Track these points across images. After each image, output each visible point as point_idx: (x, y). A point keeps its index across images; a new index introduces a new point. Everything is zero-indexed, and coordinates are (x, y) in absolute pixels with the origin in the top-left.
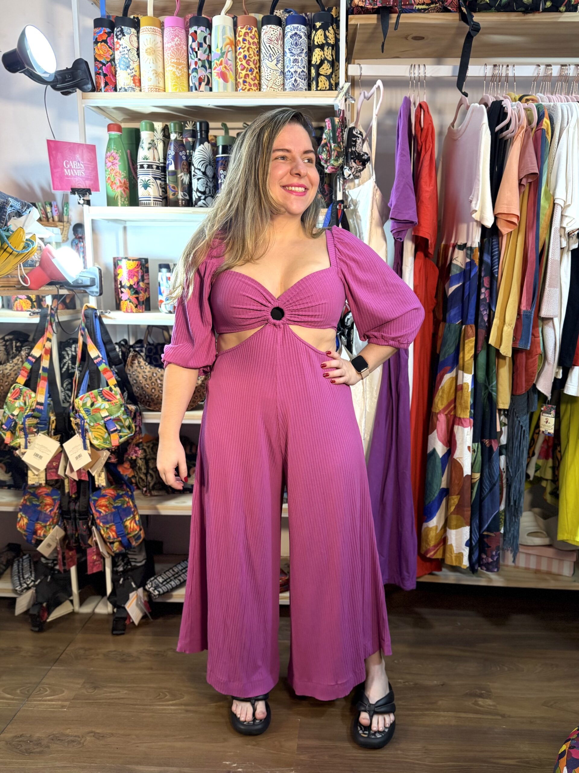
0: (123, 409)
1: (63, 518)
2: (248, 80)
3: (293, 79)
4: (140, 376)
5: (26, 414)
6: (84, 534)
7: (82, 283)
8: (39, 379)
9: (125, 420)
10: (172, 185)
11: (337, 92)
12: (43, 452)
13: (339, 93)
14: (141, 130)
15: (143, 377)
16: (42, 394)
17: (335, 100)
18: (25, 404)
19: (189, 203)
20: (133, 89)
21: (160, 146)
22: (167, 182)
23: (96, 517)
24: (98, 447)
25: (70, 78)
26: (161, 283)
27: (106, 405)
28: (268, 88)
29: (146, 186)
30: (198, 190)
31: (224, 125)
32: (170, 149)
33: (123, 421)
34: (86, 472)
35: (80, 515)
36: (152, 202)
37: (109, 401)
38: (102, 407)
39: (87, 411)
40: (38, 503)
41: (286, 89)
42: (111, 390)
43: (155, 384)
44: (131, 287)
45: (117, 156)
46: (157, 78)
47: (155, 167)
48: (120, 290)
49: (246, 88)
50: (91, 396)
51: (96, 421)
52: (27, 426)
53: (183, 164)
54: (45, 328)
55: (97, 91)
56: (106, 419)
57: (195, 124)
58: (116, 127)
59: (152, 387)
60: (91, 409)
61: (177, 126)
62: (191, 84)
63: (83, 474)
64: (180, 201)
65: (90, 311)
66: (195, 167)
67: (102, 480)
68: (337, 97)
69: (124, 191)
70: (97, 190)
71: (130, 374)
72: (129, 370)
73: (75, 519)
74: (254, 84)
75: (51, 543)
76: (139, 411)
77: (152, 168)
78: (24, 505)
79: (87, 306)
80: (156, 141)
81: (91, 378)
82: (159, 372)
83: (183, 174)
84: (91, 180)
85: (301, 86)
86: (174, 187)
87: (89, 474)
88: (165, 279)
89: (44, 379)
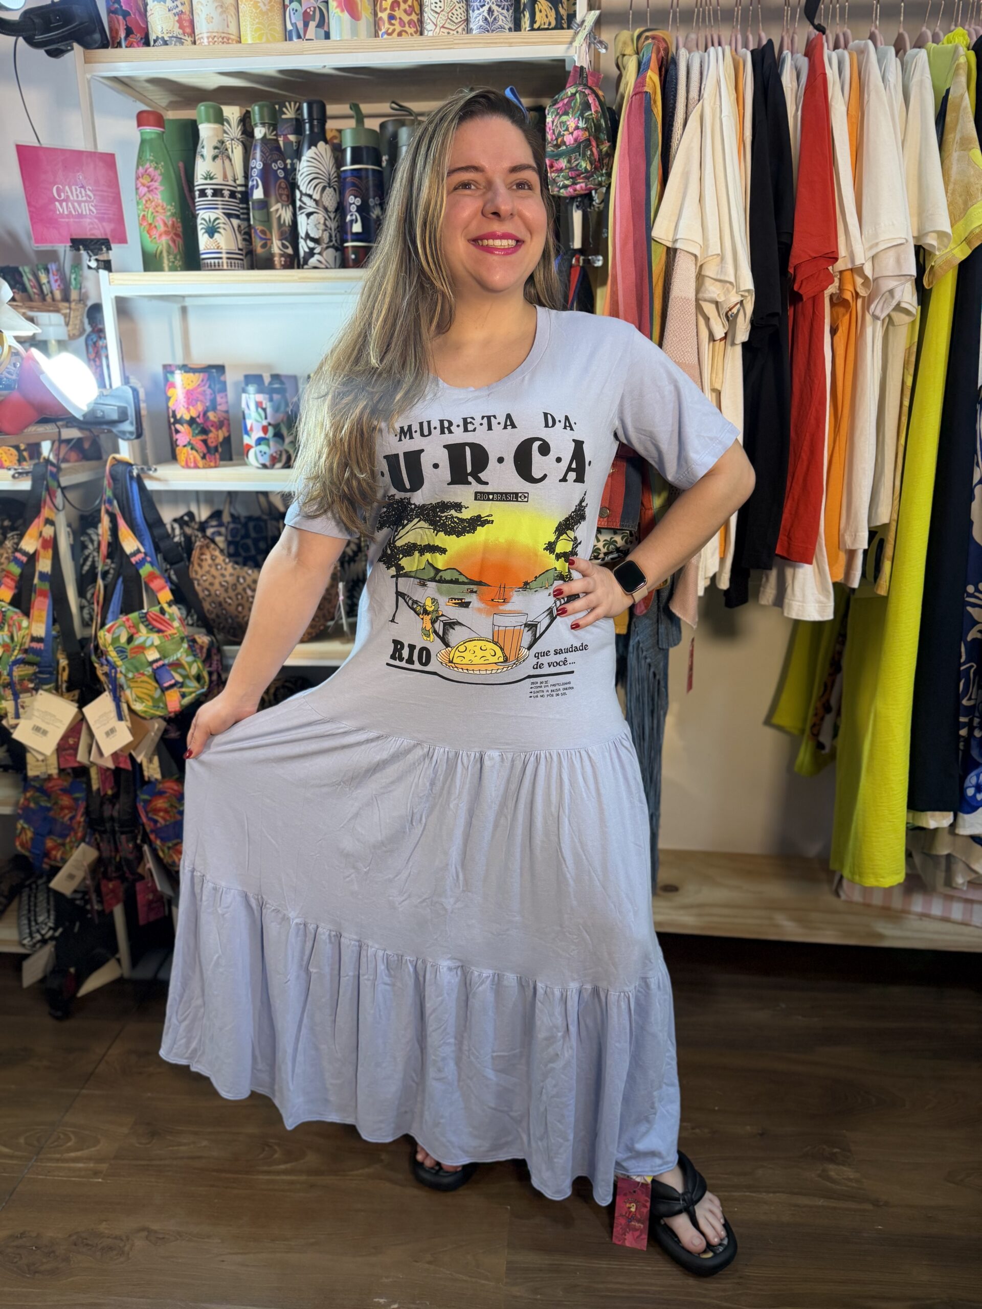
0: (185, 645)
1: (94, 831)
2: (397, 13)
3: (486, 8)
4: (217, 582)
5: (13, 658)
6: (131, 857)
7: (103, 417)
8: (33, 595)
9: (190, 664)
10: (259, 227)
11: (571, 32)
12: (48, 723)
13: (576, 34)
14: (198, 122)
15: (222, 586)
16: (41, 621)
17: (568, 48)
18: (12, 638)
19: (294, 262)
20: (180, 40)
21: (237, 153)
22: (252, 222)
23: (148, 830)
24: (143, 715)
25: (58, 21)
26: (246, 412)
27: (156, 639)
28: (438, 29)
29: (212, 231)
30: (307, 235)
31: (355, 107)
32: (254, 158)
33: (187, 667)
34: (126, 754)
35: (121, 826)
36: (225, 261)
37: (159, 631)
38: (148, 643)
39: (121, 651)
40: (49, 805)
41: (471, 29)
42: (162, 611)
43: (242, 598)
44: (192, 422)
45: (157, 174)
46: (225, 16)
47: (226, 193)
48: (173, 427)
49: (394, 30)
50: (127, 624)
51: (137, 669)
52: (16, 679)
53: (280, 187)
54: (40, 501)
55: (113, 47)
56: (155, 666)
57: (300, 109)
58: (152, 118)
59: (236, 602)
60: (129, 647)
61: (266, 110)
62: (289, 27)
63: (121, 759)
64: (276, 259)
65: (120, 469)
66: (301, 192)
67: (154, 769)
68: (571, 43)
69: (174, 241)
70: (123, 240)
71: (198, 580)
72: (196, 573)
73: (113, 832)
74: (410, 22)
75: (75, 872)
76: (216, 645)
77: (222, 196)
78: (26, 808)
79: (114, 458)
80: (228, 144)
81: (126, 592)
82: (249, 575)
83: (279, 205)
84: (110, 221)
85: (500, 23)
86: (263, 232)
87: (132, 759)
88: (253, 406)
89: (43, 594)
